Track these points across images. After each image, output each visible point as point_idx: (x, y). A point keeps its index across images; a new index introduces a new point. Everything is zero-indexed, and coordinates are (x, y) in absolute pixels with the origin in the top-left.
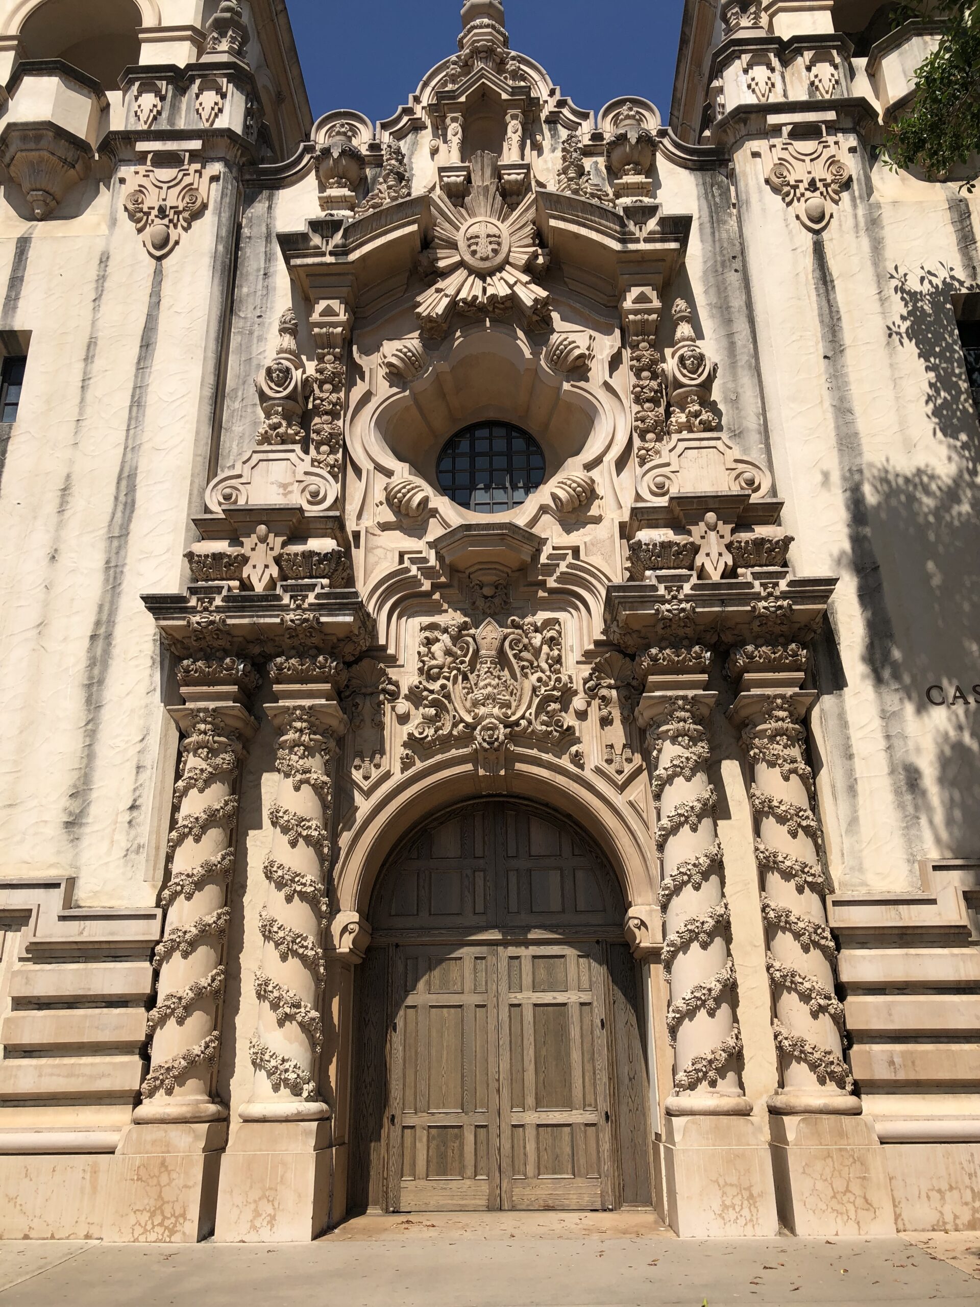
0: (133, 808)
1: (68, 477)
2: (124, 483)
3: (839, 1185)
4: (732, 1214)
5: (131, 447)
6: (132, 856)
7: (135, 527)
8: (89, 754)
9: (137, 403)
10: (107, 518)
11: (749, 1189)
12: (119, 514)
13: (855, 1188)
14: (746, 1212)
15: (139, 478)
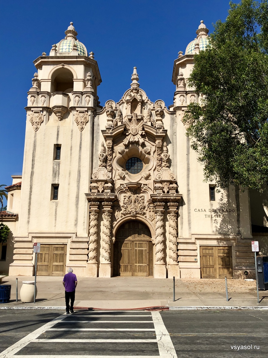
0: (84, 223)
1: (70, 171)
2: (79, 172)
3: (174, 273)
4: (161, 276)
5: (79, 166)
6: (84, 229)
7: (81, 180)
8: (77, 215)
9: (80, 158)
10: (77, 178)
11: (163, 273)
12: (78, 177)
13: (176, 273)
15: (81, 172)
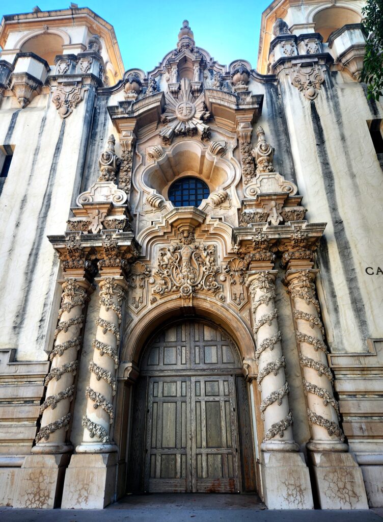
0: (41, 321)
1: (25, 196)
4: (292, 499)
5: (50, 185)
6: (40, 340)
7: (50, 213)
8: (26, 300)
9: (53, 169)
10: (39, 210)
11: (299, 486)
12: (44, 209)
13: (348, 486)
14: (298, 497)
15: (52, 196)
